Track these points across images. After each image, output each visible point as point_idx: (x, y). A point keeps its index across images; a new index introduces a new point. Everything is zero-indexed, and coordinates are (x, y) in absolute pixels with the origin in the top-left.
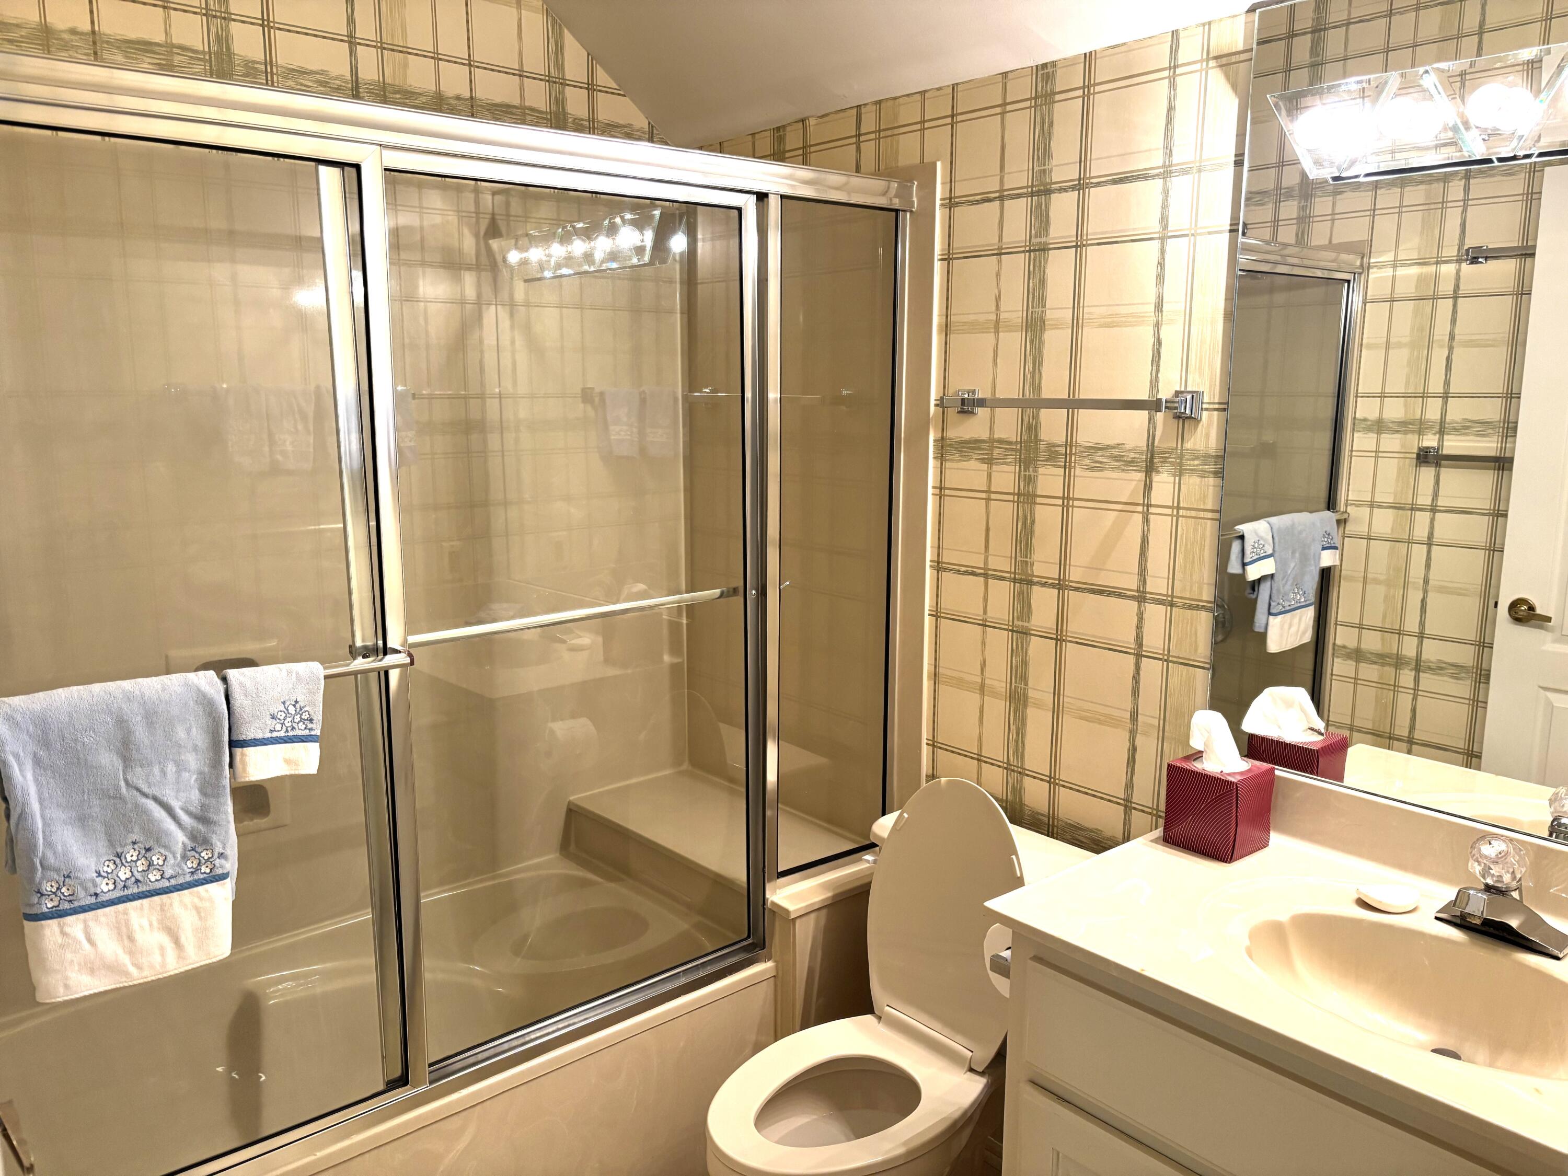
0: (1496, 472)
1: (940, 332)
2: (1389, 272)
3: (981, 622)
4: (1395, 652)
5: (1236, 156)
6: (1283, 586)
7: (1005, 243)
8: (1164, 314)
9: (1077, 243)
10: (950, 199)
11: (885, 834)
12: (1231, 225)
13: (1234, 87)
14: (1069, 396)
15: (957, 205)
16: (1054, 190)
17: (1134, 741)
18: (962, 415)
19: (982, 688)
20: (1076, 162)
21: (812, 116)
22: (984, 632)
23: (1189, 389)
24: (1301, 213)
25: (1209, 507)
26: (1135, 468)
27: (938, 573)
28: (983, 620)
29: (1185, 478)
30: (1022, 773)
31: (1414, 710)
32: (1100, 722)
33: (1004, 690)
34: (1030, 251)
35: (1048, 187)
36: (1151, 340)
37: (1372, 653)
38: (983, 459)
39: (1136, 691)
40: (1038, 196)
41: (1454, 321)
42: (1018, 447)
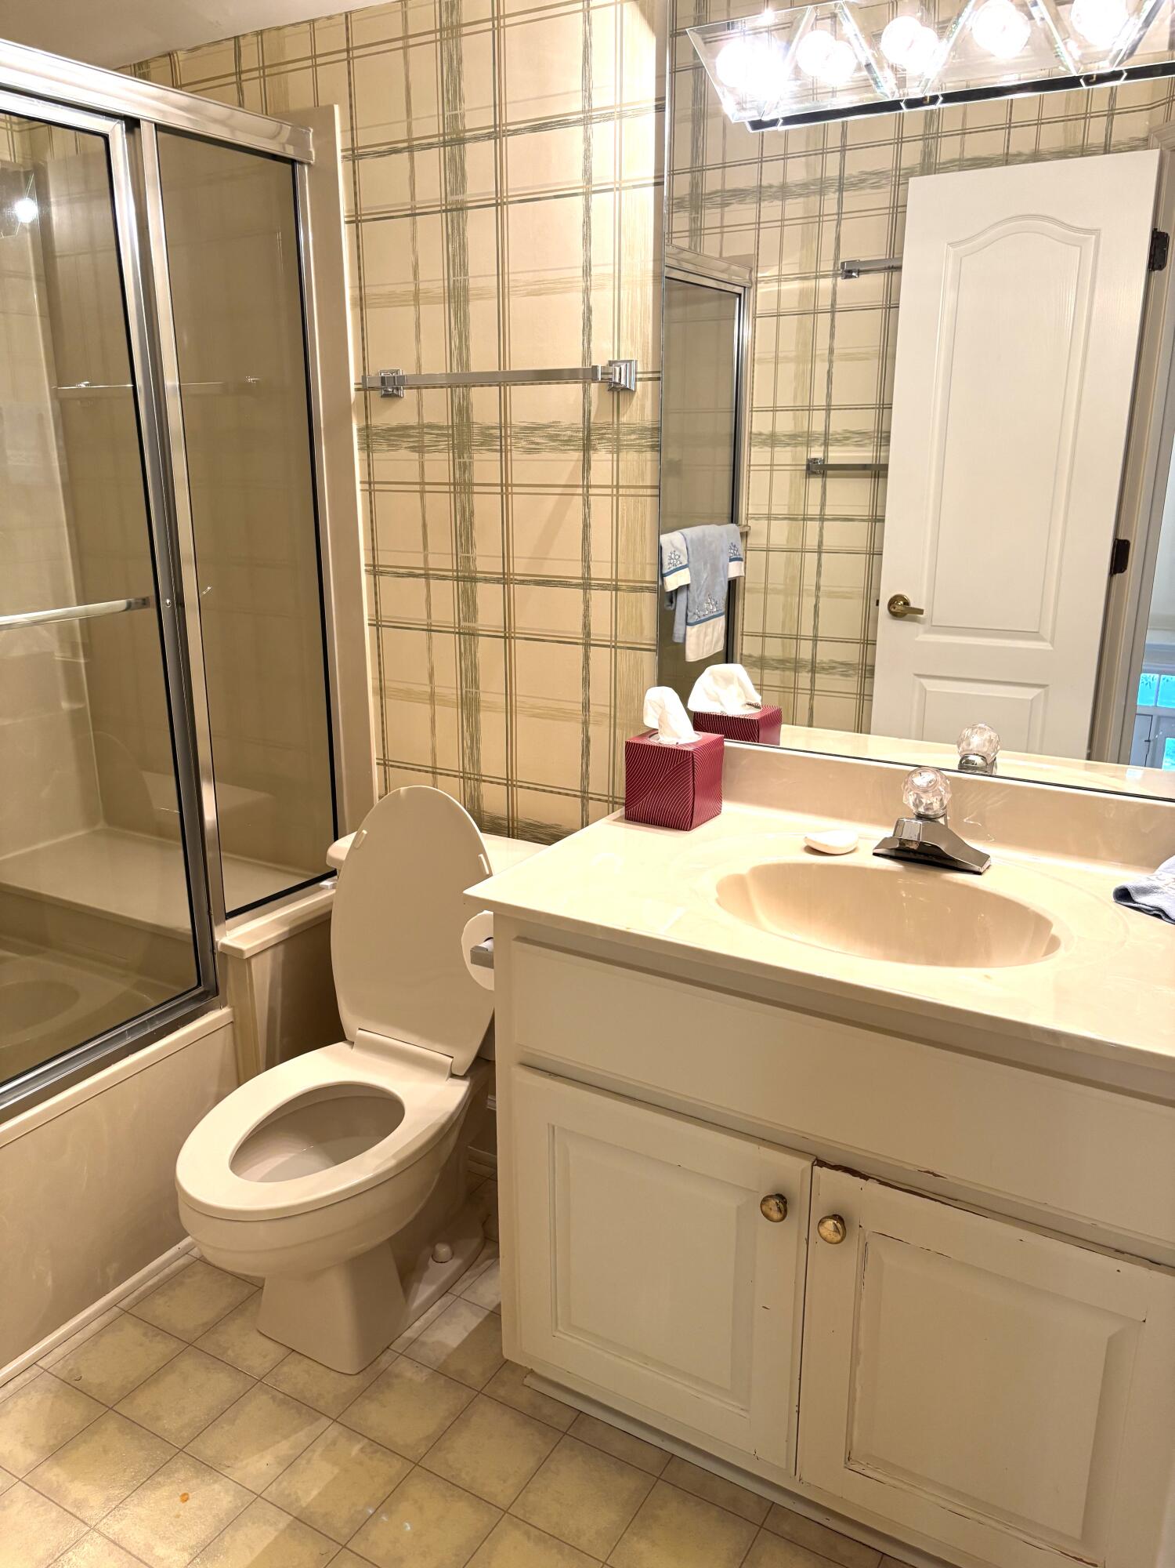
0: (873, 479)
1: (353, 305)
2: (774, 287)
3: (426, 627)
4: (794, 656)
5: (657, 100)
6: (698, 597)
7: (419, 202)
8: (593, 278)
9: (497, 201)
10: (353, 150)
11: (343, 857)
12: (655, 177)
13: (650, 22)
14: (500, 369)
15: (362, 156)
16: (469, 139)
17: (587, 731)
18: (387, 399)
19: (432, 698)
20: (490, 107)
21: (181, 50)
22: (430, 638)
23: (622, 358)
24: (693, 225)
25: (648, 483)
26: (572, 448)
27: (375, 577)
28: (427, 625)
29: (623, 455)
30: (479, 780)
31: (811, 709)
32: (553, 718)
33: (455, 697)
34: (446, 211)
35: (462, 135)
36: (580, 308)
37: (773, 660)
38: (415, 447)
39: (586, 682)
40: (451, 146)
41: (832, 336)
42: (450, 432)
